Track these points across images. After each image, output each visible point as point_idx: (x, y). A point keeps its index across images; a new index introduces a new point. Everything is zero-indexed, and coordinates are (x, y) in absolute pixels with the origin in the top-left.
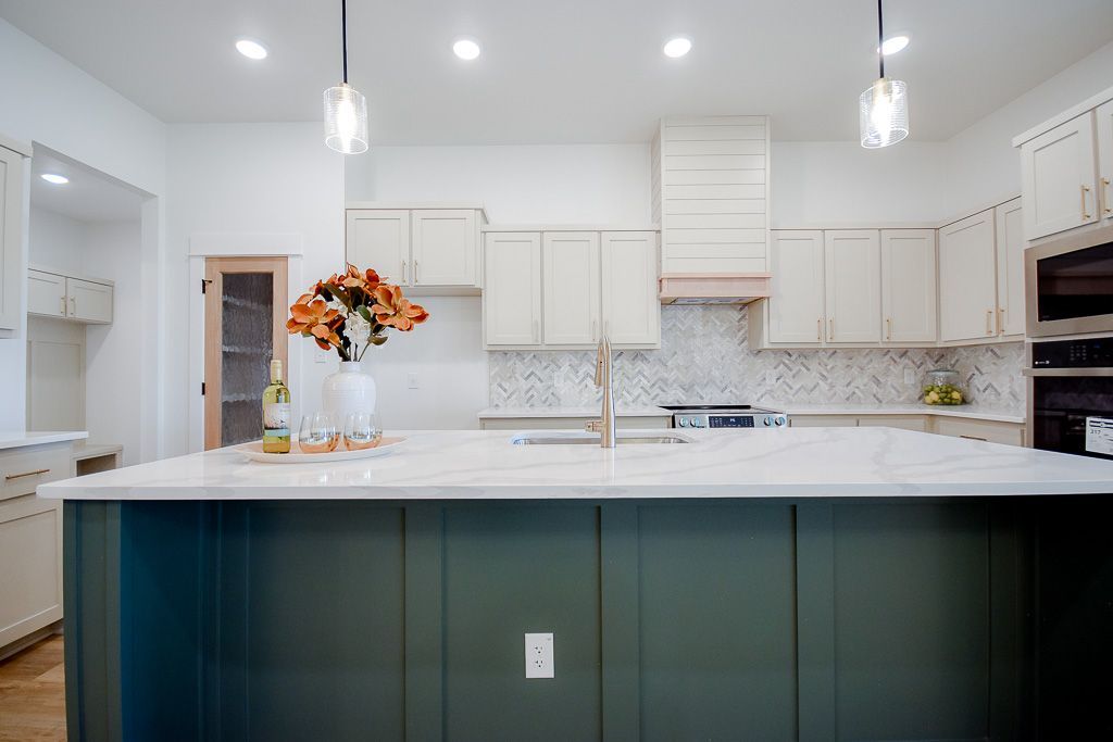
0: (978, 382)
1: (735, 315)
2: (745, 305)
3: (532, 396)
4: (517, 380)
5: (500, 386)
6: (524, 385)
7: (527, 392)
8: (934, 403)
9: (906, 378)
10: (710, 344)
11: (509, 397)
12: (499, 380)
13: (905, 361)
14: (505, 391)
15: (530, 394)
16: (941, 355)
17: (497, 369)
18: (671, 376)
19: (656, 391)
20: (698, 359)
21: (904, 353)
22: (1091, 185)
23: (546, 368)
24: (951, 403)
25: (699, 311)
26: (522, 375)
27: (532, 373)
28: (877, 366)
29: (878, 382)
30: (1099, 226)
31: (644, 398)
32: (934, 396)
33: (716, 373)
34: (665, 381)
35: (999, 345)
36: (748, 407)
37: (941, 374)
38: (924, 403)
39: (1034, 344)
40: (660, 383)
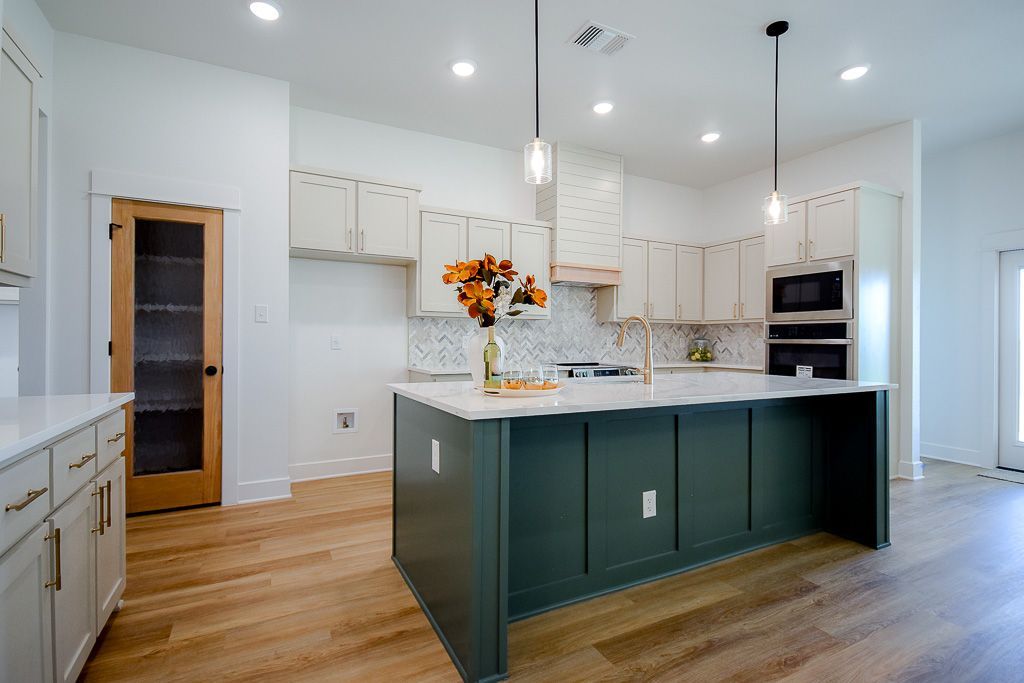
0: (719, 347)
1: (589, 296)
2: (595, 289)
3: (444, 356)
4: (432, 342)
5: (417, 347)
6: (438, 346)
7: (440, 352)
8: (697, 360)
9: (680, 344)
10: (573, 317)
11: (424, 358)
12: (417, 342)
13: (680, 332)
14: (422, 352)
15: (442, 354)
16: (697, 329)
17: (414, 332)
18: (547, 340)
19: (537, 352)
20: (565, 328)
21: (680, 327)
22: (803, 242)
23: (456, 332)
24: (706, 361)
25: (566, 291)
26: (436, 339)
27: (445, 336)
28: (666, 335)
29: (667, 346)
30: (805, 265)
31: (529, 358)
32: (697, 356)
33: (576, 339)
34: (543, 344)
35: (732, 325)
36: (597, 364)
37: (702, 341)
38: (691, 360)
39: (771, 326)
40: (540, 346)
